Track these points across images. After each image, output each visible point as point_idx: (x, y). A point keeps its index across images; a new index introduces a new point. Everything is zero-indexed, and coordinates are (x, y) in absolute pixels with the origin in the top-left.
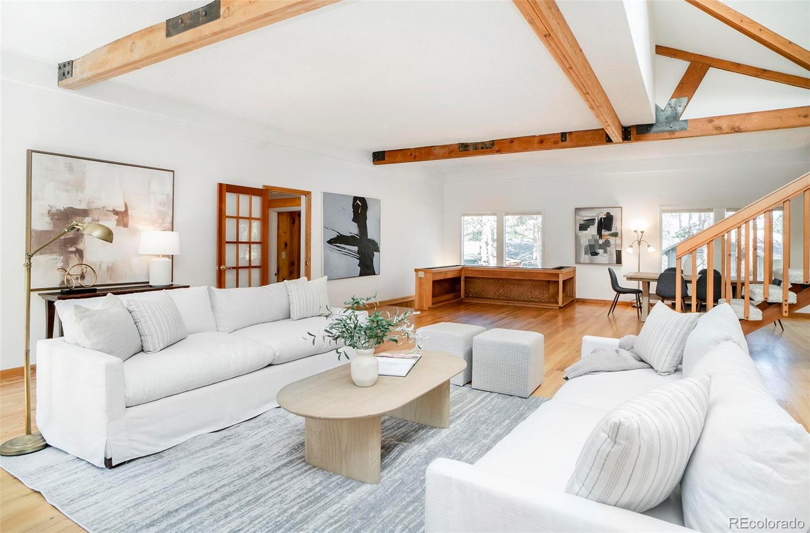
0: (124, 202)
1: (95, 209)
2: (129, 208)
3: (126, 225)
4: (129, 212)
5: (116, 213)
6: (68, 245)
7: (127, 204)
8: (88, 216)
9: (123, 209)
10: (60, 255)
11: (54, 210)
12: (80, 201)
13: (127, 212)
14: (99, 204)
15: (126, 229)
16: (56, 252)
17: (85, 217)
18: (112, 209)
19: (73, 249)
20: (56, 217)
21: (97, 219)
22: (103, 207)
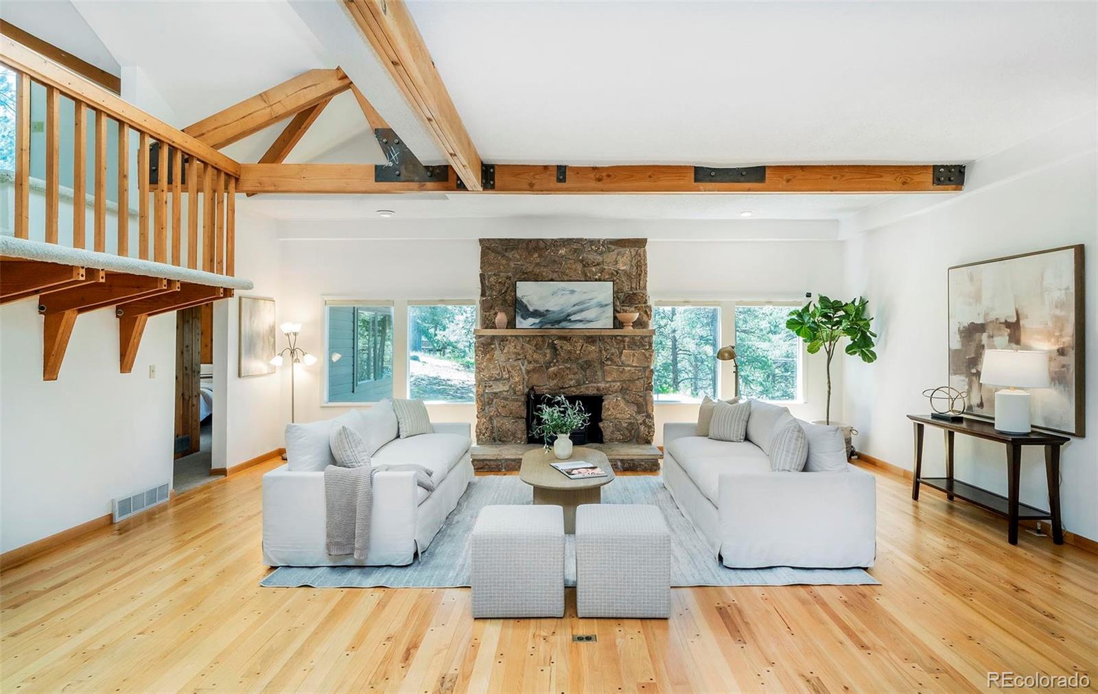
0: (1016, 309)
1: (990, 322)
2: (1021, 317)
3: (1018, 342)
4: (1022, 322)
5: (1008, 324)
6: (971, 366)
7: (1019, 312)
8: (985, 332)
9: (1014, 320)
10: (966, 377)
11: (962, 328)
12: (979, 314)
13: (1019, 325)
14: (992, 317)
15: (1018, 346)
16: (963, 373)
17: (982, 333)
18: (1003, 321)
19: (974, 371)
20: (963, 335)
21: (991, 333)
22: (997, 319)
